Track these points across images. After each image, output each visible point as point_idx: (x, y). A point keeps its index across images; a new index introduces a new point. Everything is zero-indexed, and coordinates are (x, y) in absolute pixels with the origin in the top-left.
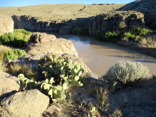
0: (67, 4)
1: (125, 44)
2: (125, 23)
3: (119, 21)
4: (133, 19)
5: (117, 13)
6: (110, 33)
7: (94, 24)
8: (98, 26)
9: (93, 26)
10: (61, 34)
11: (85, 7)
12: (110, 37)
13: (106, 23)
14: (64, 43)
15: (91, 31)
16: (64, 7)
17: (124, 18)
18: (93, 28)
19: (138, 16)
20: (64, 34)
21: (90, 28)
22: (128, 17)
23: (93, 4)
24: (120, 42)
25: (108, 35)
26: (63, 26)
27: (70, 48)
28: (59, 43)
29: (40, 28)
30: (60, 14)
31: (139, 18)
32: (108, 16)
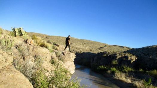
0: (89, 41)
2: (117, 61)
4: (125, 59)
5: (126, 55)
6: (102, 66)
7: (96, 58)
8: (98, 61)
11: (105, 46)
12: (101, 69)
13: (104, 59)
15: (92, 63)
16: (86, 43)
17: (118, 57)
18: (94, 61)
19: (129, 58)
22: (122, 57)
23: (114, 45)
30: (78, 47)
31: (130, 59)
32: (107, 54)
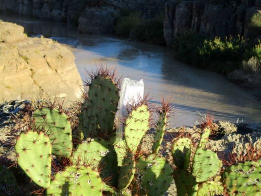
1: (250, 80)
3: (253, 8)
7: (181, 9)
8: (191, 18)
9: (177, 16)
10: (81, 32)
13: (215, 9)
14: (42, 54)
15: (170, 31)
18: (177, 22)
20: (90, 33)
21: (166, 22)
24: (237, 73)
25: (208, 48)
26: (94, 6)
27: (59, 71)
28: (24, 50)
29: (25, 8)
